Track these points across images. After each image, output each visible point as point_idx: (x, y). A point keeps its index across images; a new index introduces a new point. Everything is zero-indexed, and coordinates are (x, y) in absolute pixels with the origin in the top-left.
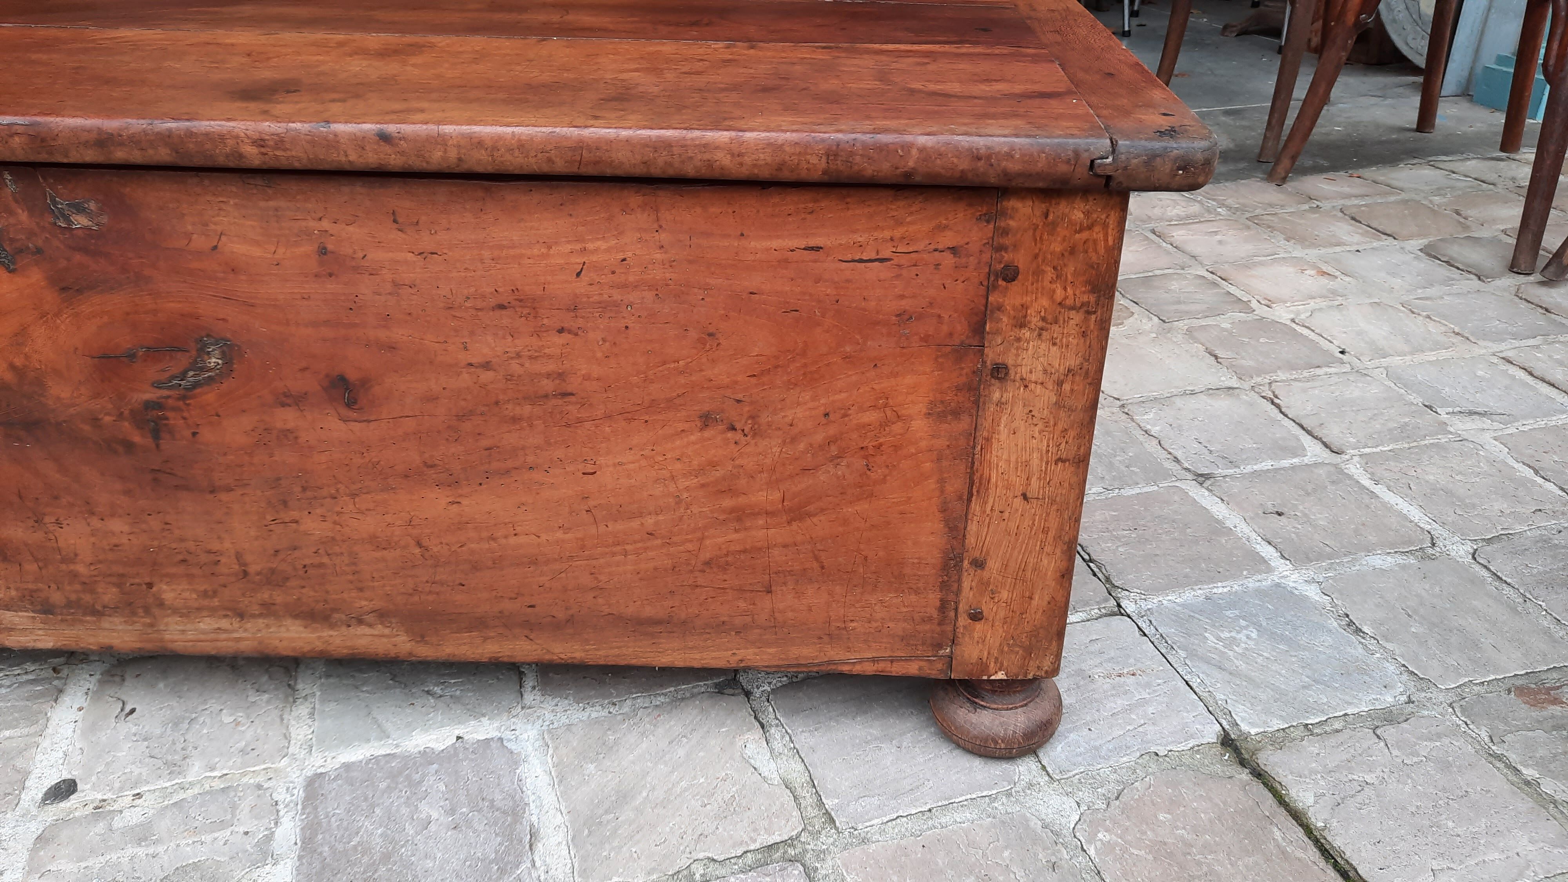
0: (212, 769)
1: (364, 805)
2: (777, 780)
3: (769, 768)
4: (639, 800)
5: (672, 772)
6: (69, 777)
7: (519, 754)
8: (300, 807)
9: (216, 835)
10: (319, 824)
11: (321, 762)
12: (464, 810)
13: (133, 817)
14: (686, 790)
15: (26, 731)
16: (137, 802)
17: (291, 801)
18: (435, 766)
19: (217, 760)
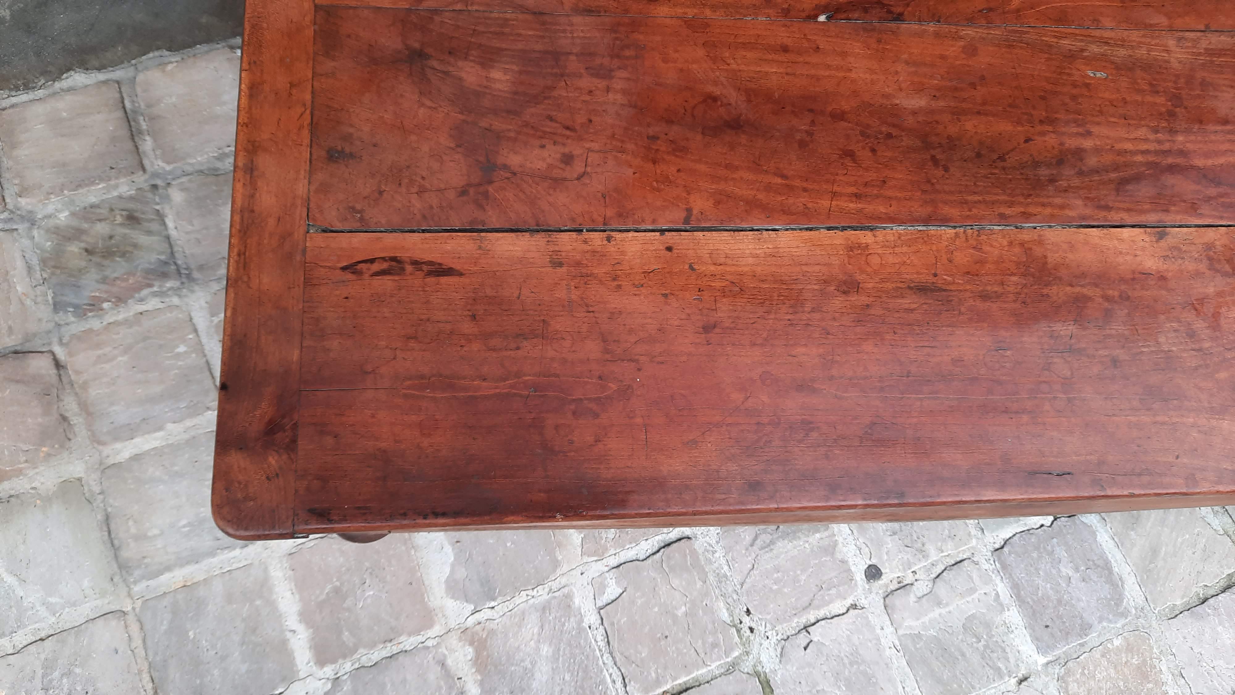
0: (942, 552)
1: (1032, 569)
2: (1222, 532)
3: (1216, 523)
4: (1163, 553)
5: (1172, 532)
6: (871, 563)
7: (1091, 526)
8: (1002, 574)
9: (972, 597)
10: (1017, 584)
11: (992, 541)
12: (1082, 568)
13: (922, 588)
14: (1182, 543)
15: (826, 533)
16: (917, 577)
17: (993, 569)
18: (1055, 540)
19: (940, 544)
